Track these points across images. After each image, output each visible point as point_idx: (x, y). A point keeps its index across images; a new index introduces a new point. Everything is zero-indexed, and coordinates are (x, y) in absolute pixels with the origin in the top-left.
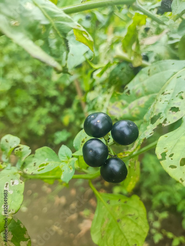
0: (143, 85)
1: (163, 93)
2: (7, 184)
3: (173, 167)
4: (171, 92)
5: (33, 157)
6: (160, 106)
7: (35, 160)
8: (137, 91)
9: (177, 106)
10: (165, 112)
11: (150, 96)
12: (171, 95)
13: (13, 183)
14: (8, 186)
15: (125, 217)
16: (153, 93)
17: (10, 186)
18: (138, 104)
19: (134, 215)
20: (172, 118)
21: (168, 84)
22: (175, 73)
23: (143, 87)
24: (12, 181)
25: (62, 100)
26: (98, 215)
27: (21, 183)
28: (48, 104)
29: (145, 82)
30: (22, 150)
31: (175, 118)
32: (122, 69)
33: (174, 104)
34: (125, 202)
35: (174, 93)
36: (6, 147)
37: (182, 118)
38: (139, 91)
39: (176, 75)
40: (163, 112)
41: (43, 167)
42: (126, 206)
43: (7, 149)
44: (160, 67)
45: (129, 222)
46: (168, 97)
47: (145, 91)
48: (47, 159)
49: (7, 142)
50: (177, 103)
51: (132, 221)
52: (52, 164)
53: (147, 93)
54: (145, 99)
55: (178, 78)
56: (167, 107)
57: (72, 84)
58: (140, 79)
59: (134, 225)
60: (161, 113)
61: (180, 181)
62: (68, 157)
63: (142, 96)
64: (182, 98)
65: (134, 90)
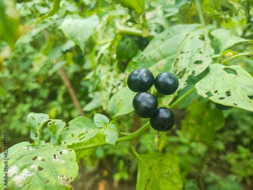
0: (159, 49)
1: (182, 53)
2: (55, 155)
3: (222, 98)
4: (190, 50)
5: (67, 129)
6: (183, 63)
7: (70, 132)
8: (154, 56)
9: (199, 60)
10: (189, 67)
11: (168, 58)
12: (190, 53)
13: (61, 153)
14: (56, 157)
15: (161, 176)
16: (170, 55)
17: (58, 156)
18: (157, 68)
19: (169, 172)
20: (199, 69)
21: (184, 45)
22: (187, 35)
23: (160, 52)
24: (58, 152)
25: (45, 93)
26: (141, 176)
27: (71, 151)
28: (29, 99)
29: (161, 47)
30: (55, 124)
31: (201, 68)
32: (128, 42)
33: (196, 58)
34: (161, 161)
35: (192, 51)
36: (34, 124)
37: (208, 67)
38: (156, 56)
39: (189, 37)
40: (187, 67)
41: (83, 136)
42: (161, 165)
43: (35, 126)
44: (173, 32)
45: (166, 181)
46: (189, 55)
47: (163, 55)
48: (85, 128)
49: (33, 119)
50: (198, 57)
51: (168, 179)
52: (92, 132)
53: (164, 57)
54: (164, 62)
55: (191, 38)
56: (190, 62)
57: (55, 74)
58: (154, 46)
59: (170, 183)
60: (186, 68)
61: (235, 106)
62: (105, 123)
63: (160, 60)
64: (201, 53)
65: (150, 57)
